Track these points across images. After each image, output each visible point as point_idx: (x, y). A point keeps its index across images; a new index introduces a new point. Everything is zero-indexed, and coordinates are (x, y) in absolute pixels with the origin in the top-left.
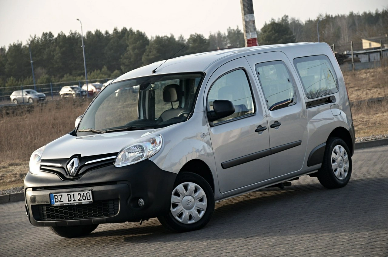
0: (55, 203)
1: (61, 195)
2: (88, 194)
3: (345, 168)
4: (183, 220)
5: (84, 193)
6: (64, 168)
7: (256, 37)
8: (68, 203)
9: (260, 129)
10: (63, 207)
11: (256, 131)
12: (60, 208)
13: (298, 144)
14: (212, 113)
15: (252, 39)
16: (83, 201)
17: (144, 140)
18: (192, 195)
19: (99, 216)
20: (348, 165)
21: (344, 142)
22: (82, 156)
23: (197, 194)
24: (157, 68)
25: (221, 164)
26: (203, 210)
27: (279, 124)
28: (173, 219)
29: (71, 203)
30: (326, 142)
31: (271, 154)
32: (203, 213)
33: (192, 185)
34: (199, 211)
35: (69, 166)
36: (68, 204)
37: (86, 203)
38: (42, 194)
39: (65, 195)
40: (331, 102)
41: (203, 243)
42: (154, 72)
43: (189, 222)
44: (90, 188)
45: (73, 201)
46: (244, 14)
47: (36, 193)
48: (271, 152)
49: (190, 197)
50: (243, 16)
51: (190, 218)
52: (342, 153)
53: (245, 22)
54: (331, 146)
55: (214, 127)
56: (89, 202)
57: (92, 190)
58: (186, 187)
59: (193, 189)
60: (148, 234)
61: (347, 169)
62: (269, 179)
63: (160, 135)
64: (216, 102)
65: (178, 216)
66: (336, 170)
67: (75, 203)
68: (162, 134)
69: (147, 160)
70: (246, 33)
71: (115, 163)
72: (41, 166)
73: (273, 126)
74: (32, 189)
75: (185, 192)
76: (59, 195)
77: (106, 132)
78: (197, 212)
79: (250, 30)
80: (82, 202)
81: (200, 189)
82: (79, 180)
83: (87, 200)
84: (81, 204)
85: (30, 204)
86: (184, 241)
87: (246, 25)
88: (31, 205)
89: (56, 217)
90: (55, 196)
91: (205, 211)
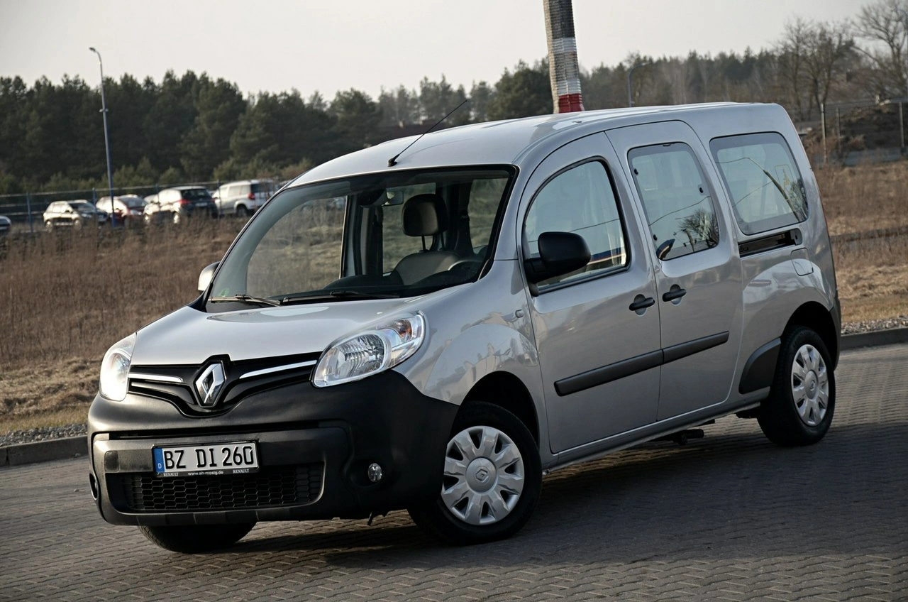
0: (166, 471)
1: (182, 452)
2: (248, 451)
3: (821, 399)
4: (469, 517)
5: (237, 448)
6: (188, 388)
7: (579, 91)
8: (199, 472)
9: (640, 303)
10: (184, 480)
11: (632, 308)
12: (176, 483)
13: (722, 340)
14: (535, 264)
15: (569, 95)
16: (235, 466)
17: (382, 324)
18: (491, 458)
19: (272, 503)
20: (827, 392)
21: (818, 338)
22: (231, 360)
23: (502, 454)
24: (398, 155)
25: (556, 385)
26: (514, 492)
27: (682, 292)
28: (445, 513)
29: (204, 471)
30: (780, 337)
31: (663, 363)
32: (514, 499)
33: (490, 434)
34: (506, 496)
35: (200, 383)
36: (197, 474)
37: (242, 471)
38: (135, 448)
39: (190, 452)
40: (793, 243)
41: (529, 571)
42: (393, 163)
43: (483, 521)
44: (253, 436)
45: (211, 465)
46: (553, 38)
47: (120, 446)
48: (664, 358)
49: (484, 462)
50: (551, 43)
51: (486, 510)
52: (815, 364)
53: (555, 55)
54: (792, 347)
55: (540, 297)
56: (250, 469)
57: (256, 442)
58: (476, 438)
59: (493, 442)
60: (381, 547)
61: (826, 402)
62: (657, 421)
63: (420, 312)
64: (545, 238)
65: (456, 507)
66: (801, 403)
67: (215, 470)
68: (424, 311)
69: (389, 372)
70: (557, 81)
71: (313, 377)
72: (131, 380)
73: (668, 296)
74: (108, 434)
75: (473, 450)
76: (176, 452)
77: (283, 304)
78: (500, 498)
79: (566, 75)
80: (232, 470)
81: (508, 443)
82: (226, 415)
83: (243, 465)
84: (230, 473)
85: (102, 471)
86: (477, 565)
87: (556, 64)
88: (106, 474)
89: (167, 504)
90: (166, 453)
91: (519, 495)
